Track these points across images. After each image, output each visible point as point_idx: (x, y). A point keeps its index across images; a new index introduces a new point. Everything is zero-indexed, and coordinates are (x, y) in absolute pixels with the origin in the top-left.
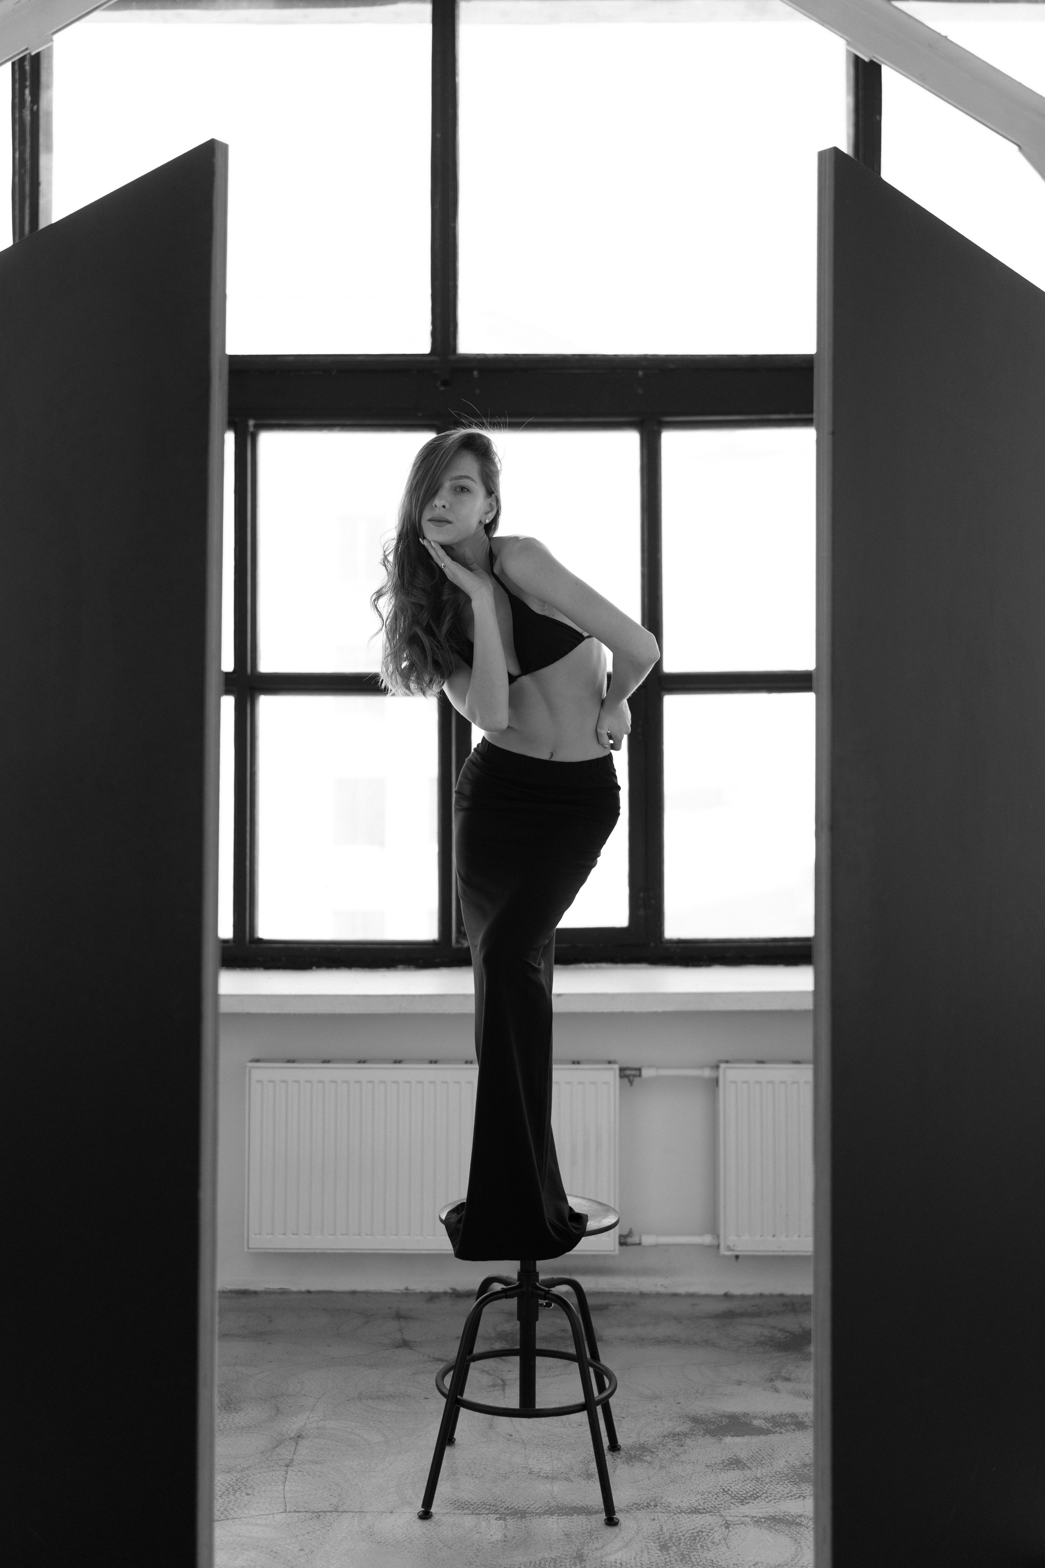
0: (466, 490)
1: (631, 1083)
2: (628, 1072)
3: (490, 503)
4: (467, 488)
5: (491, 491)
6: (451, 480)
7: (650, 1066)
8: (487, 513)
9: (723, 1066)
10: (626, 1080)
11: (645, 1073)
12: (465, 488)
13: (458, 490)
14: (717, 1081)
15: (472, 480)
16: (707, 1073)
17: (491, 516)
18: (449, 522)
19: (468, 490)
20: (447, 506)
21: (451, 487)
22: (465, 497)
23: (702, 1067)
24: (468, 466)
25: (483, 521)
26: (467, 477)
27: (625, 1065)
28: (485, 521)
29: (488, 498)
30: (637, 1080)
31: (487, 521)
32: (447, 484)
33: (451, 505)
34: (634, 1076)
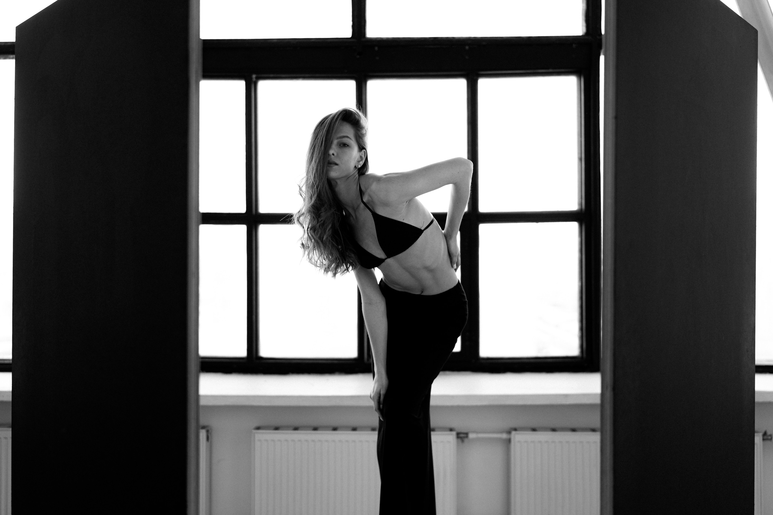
0: (347, 145)
1: (463, 441)
2: (462, 435)
3: (361, 156)
4: (347, 144)
5: (362, 148)
6: (338, 138)
7: (474, 432)
8: (359, 162)
9: (513, 433)
10: (459, 440)
11: (471, 436)
12: (346, 144)
13: (342, 145)
14: (509, 441)
15: (350, 139)
16: (505, 436)
17: (362, 163)
18: (336, 164)
19: (348, 146)
20: (335, 154)
21: (338, 143)
22: (346, 150)
23: (502, 432)
24: (348, 130)
25: (357, 166)
26: (348, 137)
27: (459, 431)
28: (358, 166)
29: (360, 152)
30: (466, 440)
31: (359, 166)
32: (335, 142)
33: (337, 154)
34: (464, 437)
